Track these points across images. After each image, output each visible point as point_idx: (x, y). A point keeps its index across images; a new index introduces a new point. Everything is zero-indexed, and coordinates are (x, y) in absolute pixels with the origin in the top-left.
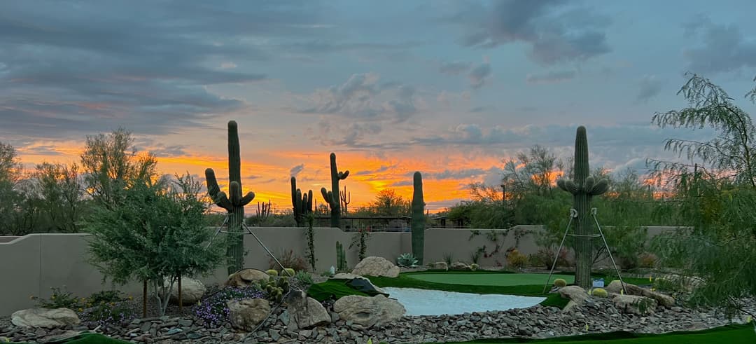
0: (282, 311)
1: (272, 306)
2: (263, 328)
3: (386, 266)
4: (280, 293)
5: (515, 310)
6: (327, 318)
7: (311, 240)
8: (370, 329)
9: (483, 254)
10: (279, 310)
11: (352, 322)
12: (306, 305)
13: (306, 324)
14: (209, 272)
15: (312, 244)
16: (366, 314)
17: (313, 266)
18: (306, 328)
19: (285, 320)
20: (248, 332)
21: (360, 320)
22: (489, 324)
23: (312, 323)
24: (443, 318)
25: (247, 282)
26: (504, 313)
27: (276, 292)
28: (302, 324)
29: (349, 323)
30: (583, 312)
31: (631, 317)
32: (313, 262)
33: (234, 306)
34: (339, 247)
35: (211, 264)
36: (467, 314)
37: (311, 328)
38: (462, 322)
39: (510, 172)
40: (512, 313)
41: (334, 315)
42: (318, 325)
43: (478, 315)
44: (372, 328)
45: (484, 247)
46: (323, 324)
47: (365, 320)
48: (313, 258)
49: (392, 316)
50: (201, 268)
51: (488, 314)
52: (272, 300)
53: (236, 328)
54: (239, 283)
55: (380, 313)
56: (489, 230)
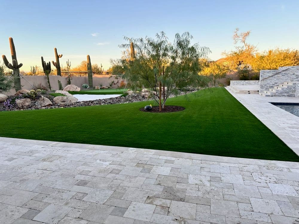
0: (35, 102)
1: (32, 101)
2: (29, 107)
3: (75, 88)
4: (34, 96)
5: (112, 98)
6: (51, 103)
7: (49, 80)
8: (66, 106)
9: (114, 83)
10: (34, 101)
11: (60, 104)
12: (43, 100)
13: (44, 105)
14: (7, 91)
15: (49, 81)
16: (64, 101)
17: (50, 89)
18: (44, 107)
19: (37, 105)
20: (24, 109)
21: (62, 103)
22: (103, 102)
23: (46, 105)
24: (89, 101)
25: (22, 94)
26: (108, 99)
27: (33, 96)
28: (42, 105)
29: (59, 104)
30: (131, 98)
31: (145, 98)
32: (50, 88)
33: (18, 101)
34: (59, 82)
35: (8, 88)
36: (97, 100)
37: (46, 106)
38: (96, 102)
39: (124, 55)
40: (111, 99)
41: (54, 102)
42: (48, 105)
43: (100, 100)
44: (66, 105)
45: (114, 81)
46: (49, 105)
47: (64, 103)
48: (50, 86)
49: (73, 102)
50: (5, 90)
51: (103, 99)
52: (31, 99)
53: (20, 108)
54: (19, 94)
55: (69, 101)
56: (115, 76)
